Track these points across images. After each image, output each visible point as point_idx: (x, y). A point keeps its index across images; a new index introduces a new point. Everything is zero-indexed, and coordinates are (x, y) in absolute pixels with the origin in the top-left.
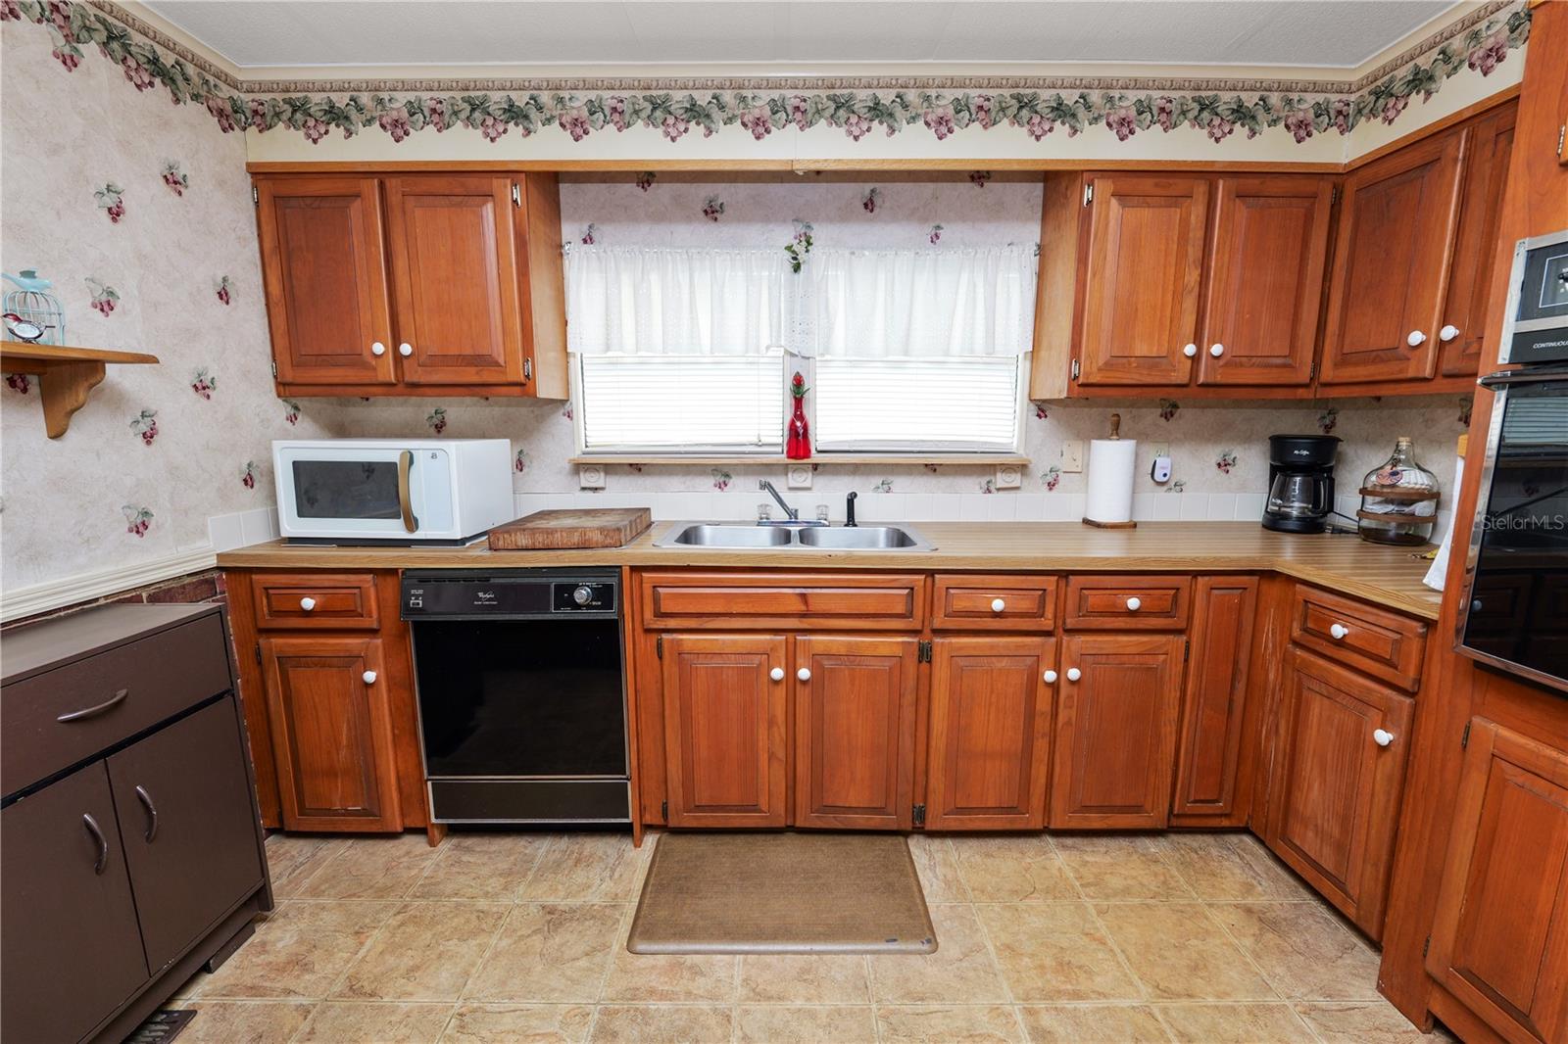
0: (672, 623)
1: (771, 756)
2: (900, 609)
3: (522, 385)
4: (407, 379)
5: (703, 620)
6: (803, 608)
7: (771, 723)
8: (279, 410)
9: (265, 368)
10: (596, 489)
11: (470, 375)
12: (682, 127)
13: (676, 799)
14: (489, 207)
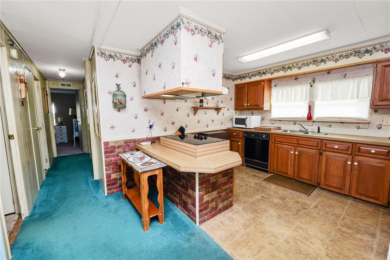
0: (277, 142)
1: (291, 166)
2: (316, 145)
3: (262, 108)
4: (248, 108)
5: (281, 143)
6: (297, 143)
7: (291, 160)
8: (234, 112)
9: (234, 107)
10: (273, 124)
11: (255, 107)
12: (287, 70)
13: (275, 169)
14: (260, 85)
